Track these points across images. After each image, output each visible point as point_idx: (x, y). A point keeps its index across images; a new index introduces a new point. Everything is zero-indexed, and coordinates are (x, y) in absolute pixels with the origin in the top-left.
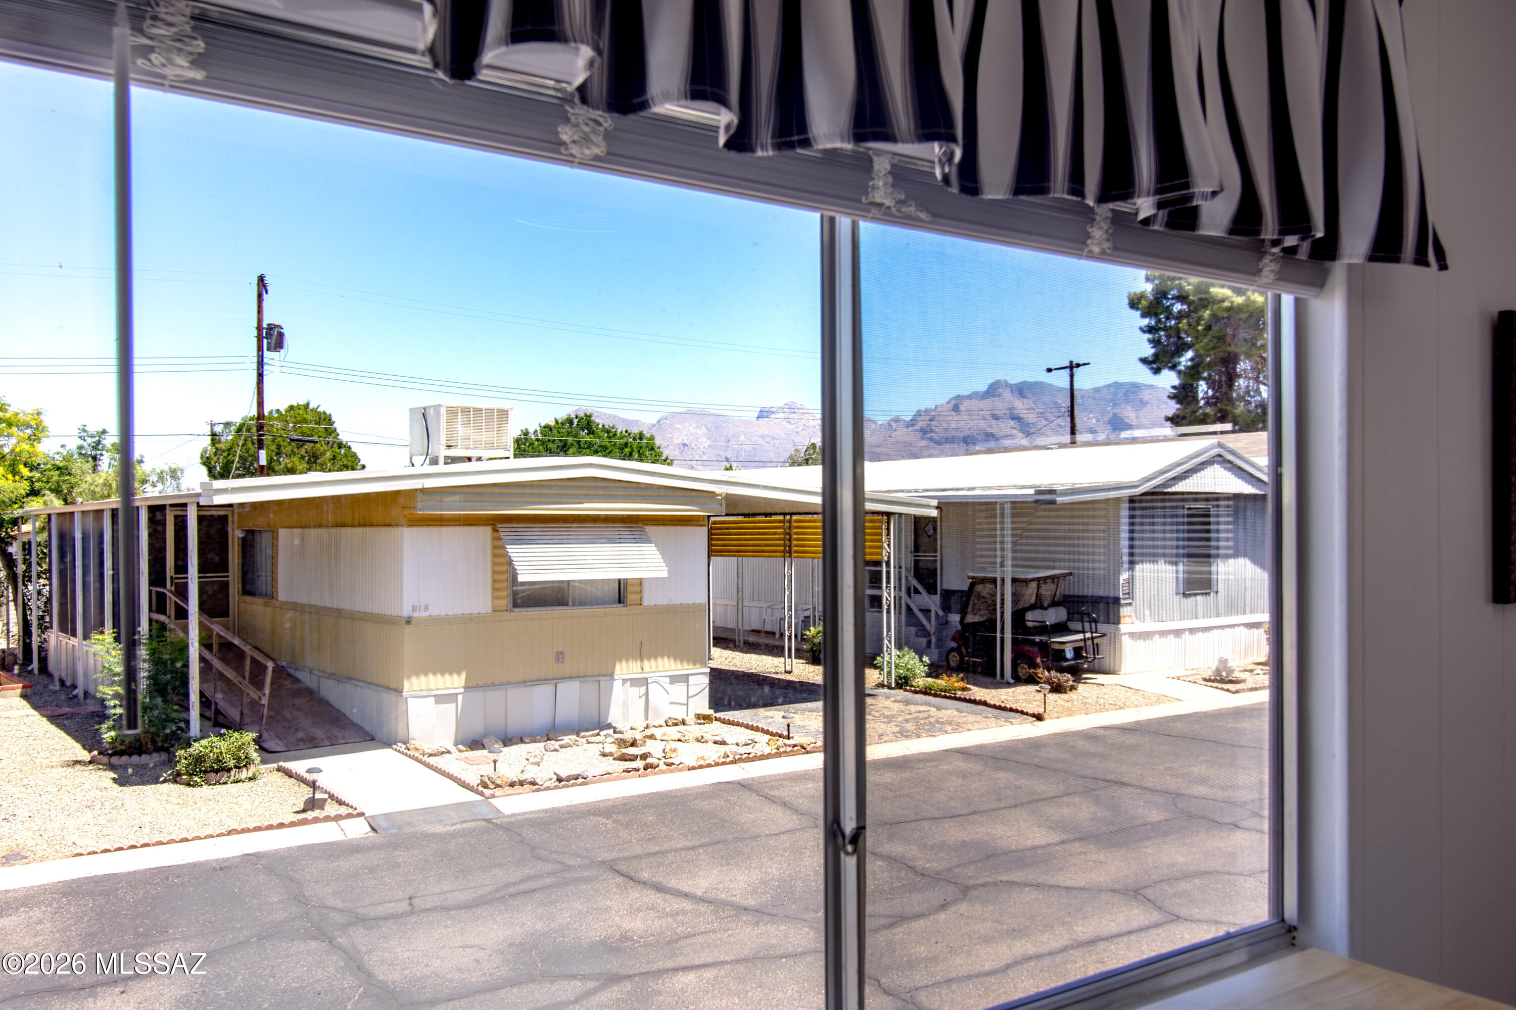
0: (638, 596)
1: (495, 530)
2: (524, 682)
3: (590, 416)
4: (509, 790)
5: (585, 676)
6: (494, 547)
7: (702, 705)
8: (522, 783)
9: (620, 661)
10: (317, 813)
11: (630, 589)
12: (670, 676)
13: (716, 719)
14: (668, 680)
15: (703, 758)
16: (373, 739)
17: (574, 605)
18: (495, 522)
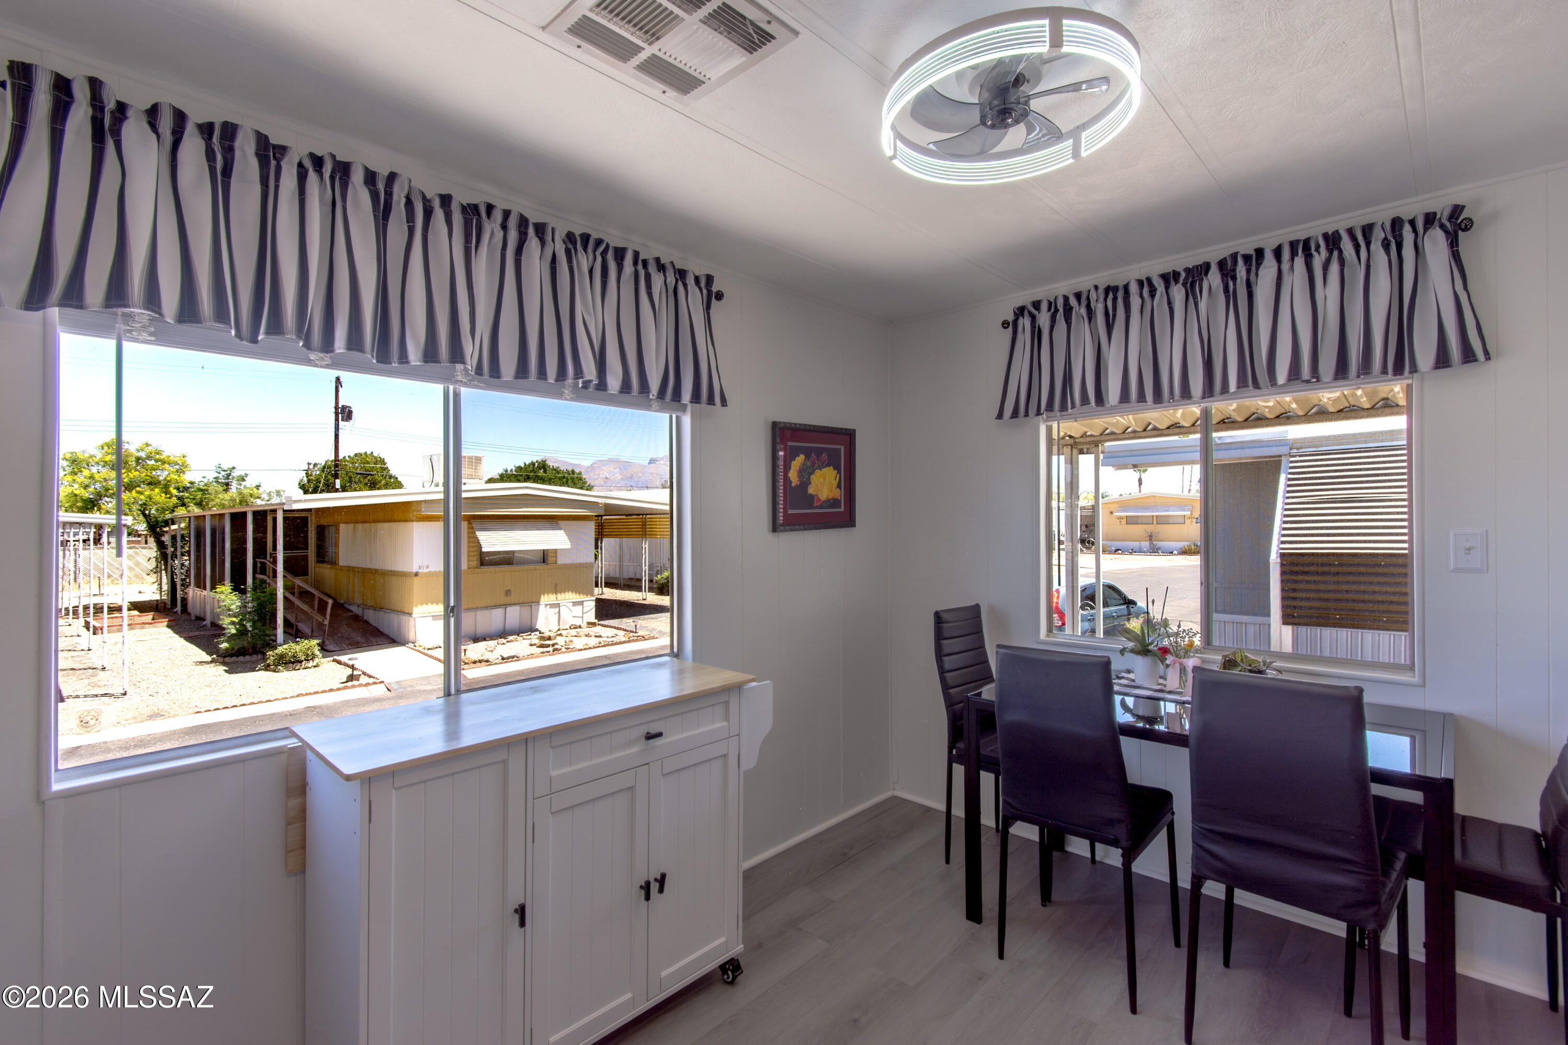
0: (555, 559)
1: (470, 523)
2: (487, 607)
3: (545, 461)
4: (472, 665)
5: (523, 603)
6: (469, 533)
7: (591, 617)
8: (480, 661)
9: (544, 595)
10: (355, 683)
11: (550, 555)
12: (573, 602)
13: (599, 624)
14: (571, 604)
15: (587, 645)
16: (395, 642)
17: (517, 564)
18: (470, 519)
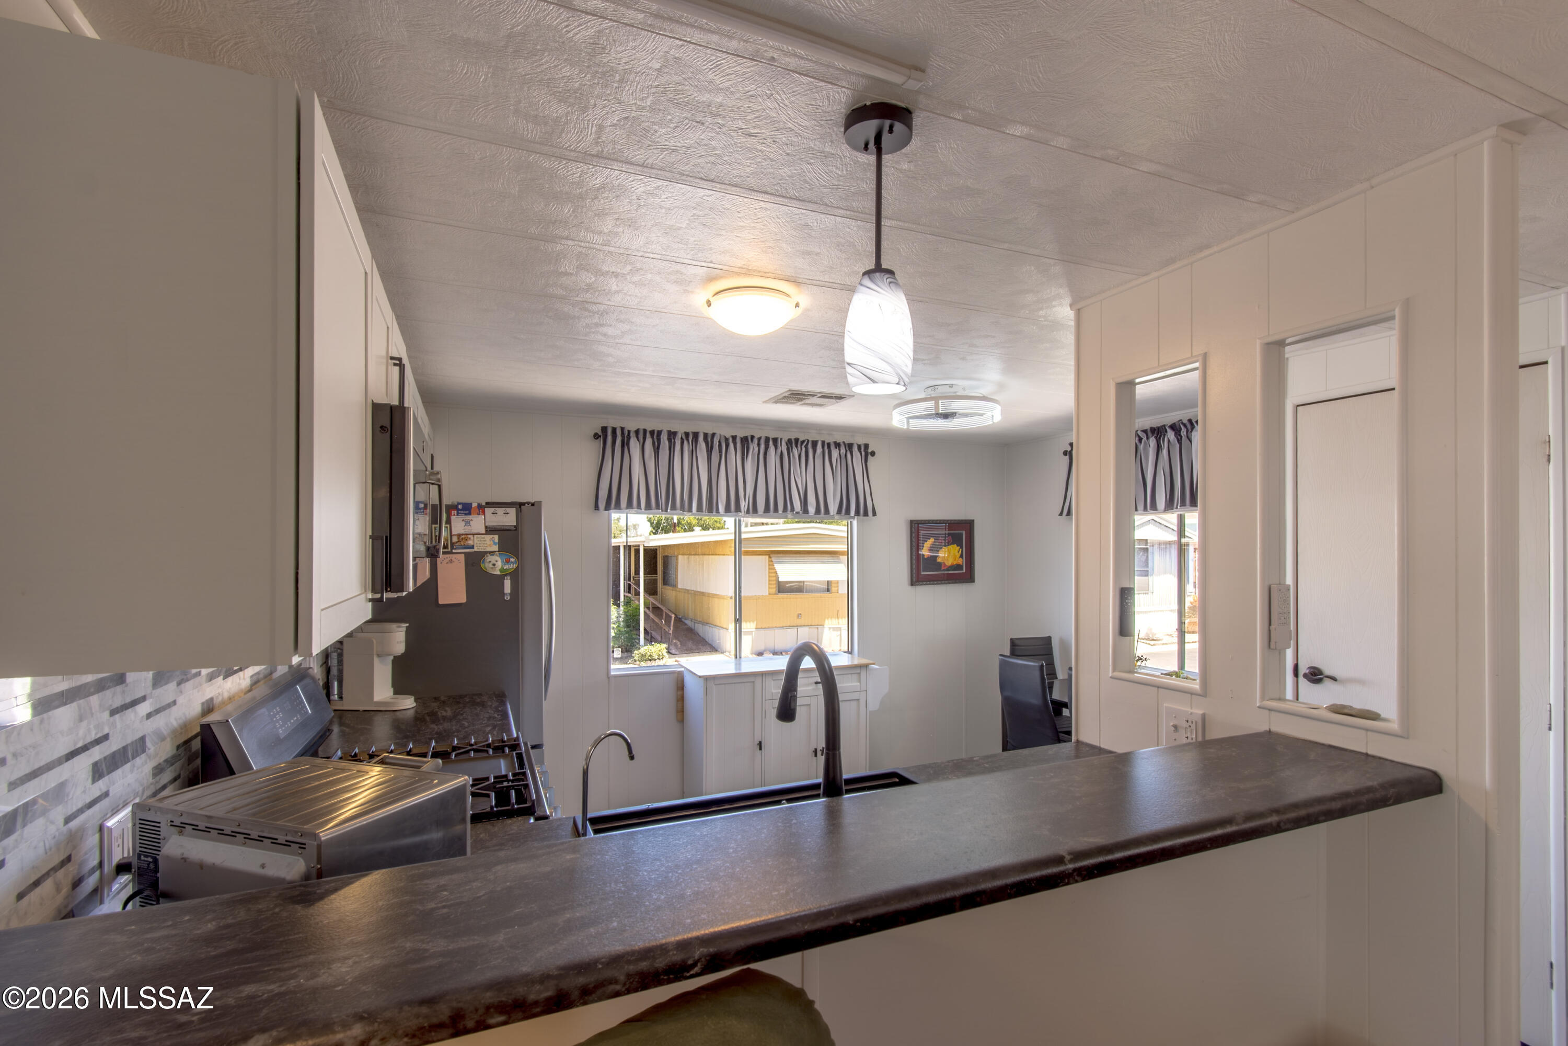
0: (837, 589)
1: (770, 557)
2: (783, 627)
5: (811, 625)
6: (769, 565)
9: (828, 618)
11: (833, 585)
16: (717, 651)
17: (806, 592)
18: (770, 554)
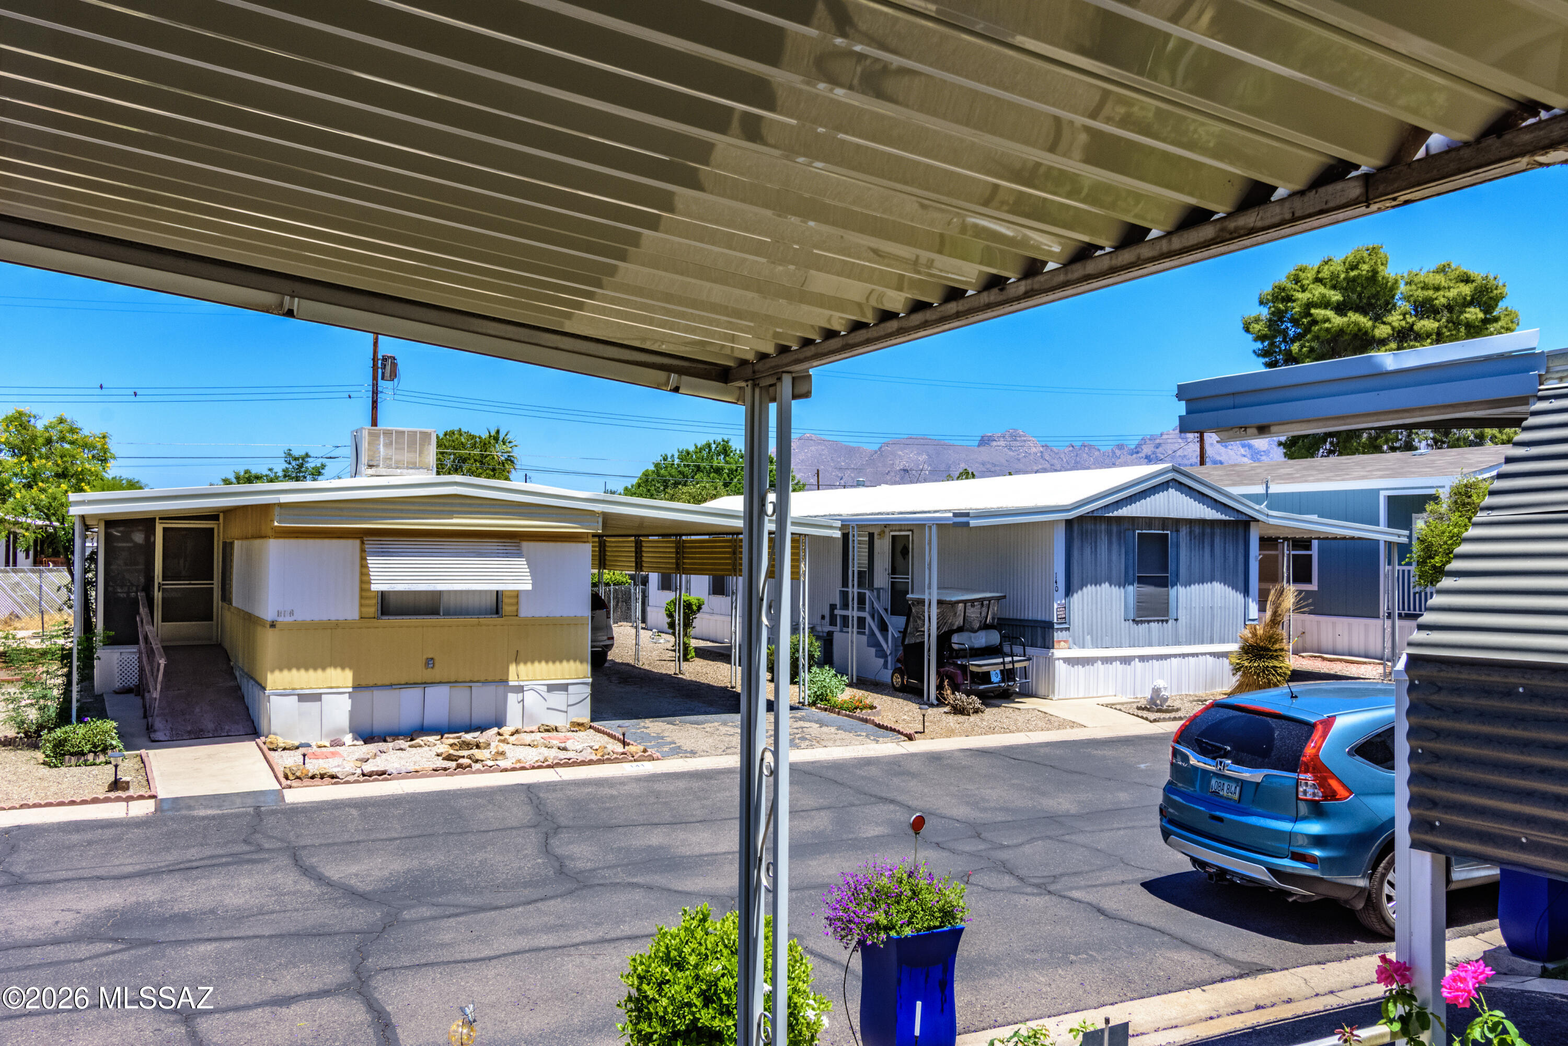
0: (514, 608)
1: (362, 543)
2: (391, 685)
4: (310, 782)
5: (456, 682)
6: (362, 559)
7: (583, 714)
8: (322, 777)
10: (120, 793)
11: (506, 600)
12: (548, 685)
13: (591, 727)
14: (545, 688)
15: (519, 761)
16: (255, 733)
17: (446, 614)
18: (362, 535)
